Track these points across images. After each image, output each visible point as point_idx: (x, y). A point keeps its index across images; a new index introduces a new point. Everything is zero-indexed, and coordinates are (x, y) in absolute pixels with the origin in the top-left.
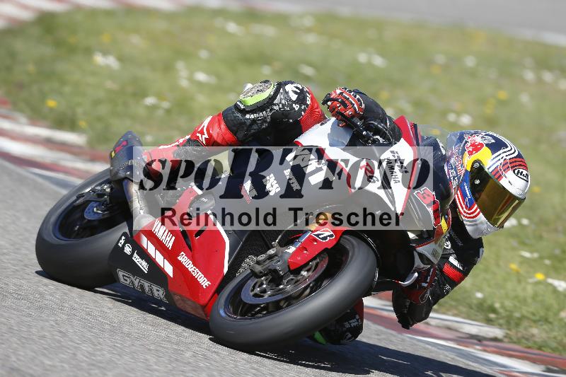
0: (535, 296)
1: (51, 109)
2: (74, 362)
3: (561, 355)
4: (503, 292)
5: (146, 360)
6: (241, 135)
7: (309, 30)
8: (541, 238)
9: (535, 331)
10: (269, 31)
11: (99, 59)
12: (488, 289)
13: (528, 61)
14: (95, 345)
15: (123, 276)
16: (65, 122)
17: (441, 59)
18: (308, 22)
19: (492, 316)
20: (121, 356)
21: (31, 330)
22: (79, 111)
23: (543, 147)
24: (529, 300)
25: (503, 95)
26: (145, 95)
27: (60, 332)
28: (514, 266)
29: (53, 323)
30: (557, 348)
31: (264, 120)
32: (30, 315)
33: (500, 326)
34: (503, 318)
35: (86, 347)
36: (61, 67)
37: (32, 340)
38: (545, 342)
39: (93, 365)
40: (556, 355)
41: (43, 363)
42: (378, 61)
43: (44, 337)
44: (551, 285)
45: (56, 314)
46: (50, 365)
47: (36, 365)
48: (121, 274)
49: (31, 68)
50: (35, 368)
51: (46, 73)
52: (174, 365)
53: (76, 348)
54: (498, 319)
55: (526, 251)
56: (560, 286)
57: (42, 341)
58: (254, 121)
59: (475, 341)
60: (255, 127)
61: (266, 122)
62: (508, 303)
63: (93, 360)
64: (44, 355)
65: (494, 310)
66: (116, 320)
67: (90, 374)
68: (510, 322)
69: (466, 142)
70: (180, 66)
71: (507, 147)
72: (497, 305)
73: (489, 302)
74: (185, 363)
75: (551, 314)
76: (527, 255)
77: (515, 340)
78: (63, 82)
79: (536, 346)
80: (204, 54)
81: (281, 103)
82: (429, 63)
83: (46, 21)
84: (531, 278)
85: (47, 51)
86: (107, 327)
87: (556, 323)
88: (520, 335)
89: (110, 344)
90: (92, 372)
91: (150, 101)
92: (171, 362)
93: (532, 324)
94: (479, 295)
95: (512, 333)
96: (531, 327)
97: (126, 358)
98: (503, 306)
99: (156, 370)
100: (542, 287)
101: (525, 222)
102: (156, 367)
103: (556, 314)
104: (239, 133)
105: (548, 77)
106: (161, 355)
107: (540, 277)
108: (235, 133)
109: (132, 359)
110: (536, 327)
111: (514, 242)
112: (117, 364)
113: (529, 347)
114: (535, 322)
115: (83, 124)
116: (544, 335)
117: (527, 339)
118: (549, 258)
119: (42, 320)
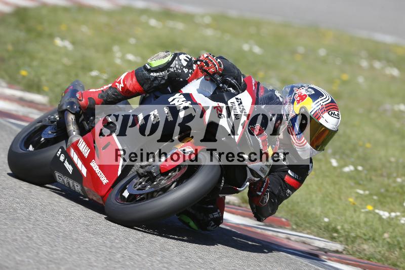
0: (366, 222)
1: (24, 77)
2: (37, 259)
3: (383, 264)
4: (343, 218)
5: (89, 259)
6: (146, 87)
7: (207, 26)
8: (371, 180)
9: (365, 247)
10: (180, 26)
11: (58, 42)
12: (332, 216)
13: (364, 54)
14: (52, 247)
15: (58, 176)
16: (33, 86)
17: (301, 50)
18: (207, 20)
19: (335, 235)
20: (70, 255)
21: (7, 235)
22: (43, 78)
23: (373, 115)
24: (362, 225)
25: (345, 77)
26: (91, 70)
27: (28, 237)
28: (351, 200)
29: (22, 230)
30: (381, 259)
31: (163, 78)
32: (6, 224)
33: (341, 242)
34: (343, 236)
35: (46, 248)
36: (31, 47)
37: (8, 241)
38: (372, 255)
39: (51, 261)
40: (380, 264)
41: (15, 258)
42: (257, 50)
43: (16, 240)
44: (378, 214)
45: (24, 224)
46: (19, 260)
47: (10, 260)
48: (57, 174)
49: (10, 47)
50: (9, 262)
51: (20, 52)
52: (108, 263)
53: (39, 248)
54: (339, 237)
55: (360, 189)
56: (384, 215)
57: (15, 243)
58: (156, 78)
59: (323, 253)
60: (157, 82)
61: (164, 79)
62: (346, 226)
63: (51, 257)
64: (16, 253)
65: (336, 231)
66: (67, 230)
67: (48, 268)
68: (348, 239)
69: (295, 94)
70: (116, 48)
71: (323, 96)
72: (339, 227)
73: (333, 225)
74: (117, 262)
75: (377, 234)
76: (361, 192)
77: (351, 253)
78: (32, 58)
79: (366, 258)
80: (132, 41)
81: (175, 67)
82: (294, 52)
83: (21, 13)
84: (363, 208)
85: (22, 35)
86: (61, 234)
87: (381, 242)
88: (354, 249)
89: (63, 246)
90: (50, 266)
91: (94, 73)
92: (106, 261)
93: (364, 242)
94: (326, 220)
95: (349, 248)
96: (363, 243)
97: (74, 257)
98: (343, 228)
99: (95, 266)
100: (371, 215)
101: (360, 168)
102: (95, 264)
103: (381, 235)
104: (145, 85)
105: (377, 65)
106: (99, 255)
107: (370, 208)
108: (142, 85)
109: (79, 258)
110: (366, 244)
111: (351, 183)
112: (67, 261)
113: (361, 258)
114: (365, 240)
115: (46, 89)
116: (372, 250)
117: (360, 253)
118: (376, 195)
119: (15, 228)
